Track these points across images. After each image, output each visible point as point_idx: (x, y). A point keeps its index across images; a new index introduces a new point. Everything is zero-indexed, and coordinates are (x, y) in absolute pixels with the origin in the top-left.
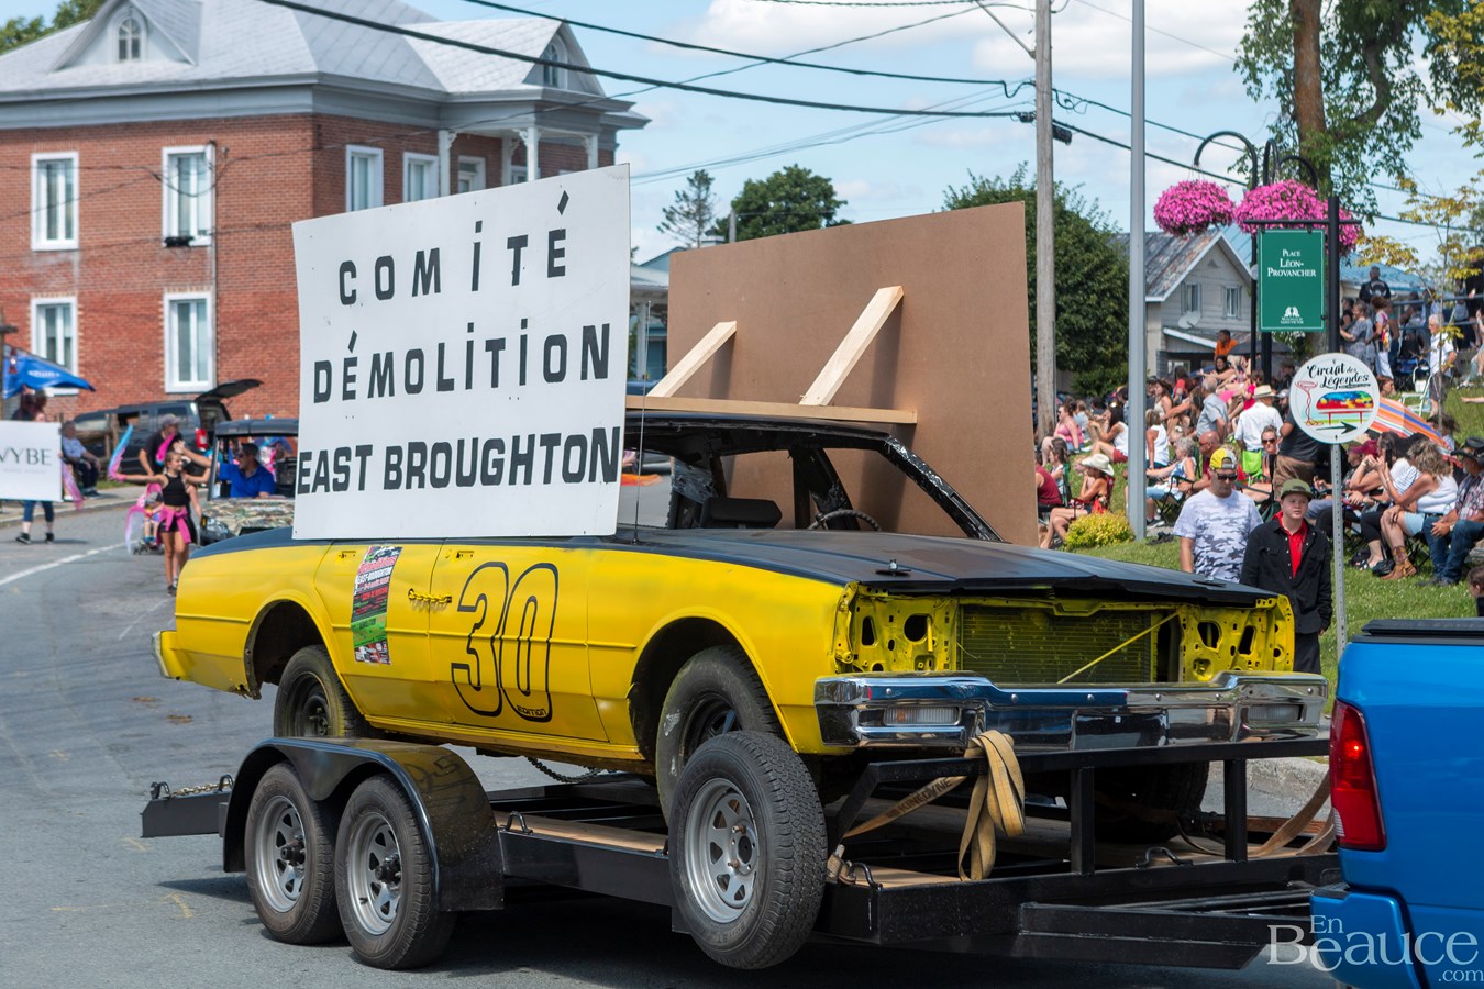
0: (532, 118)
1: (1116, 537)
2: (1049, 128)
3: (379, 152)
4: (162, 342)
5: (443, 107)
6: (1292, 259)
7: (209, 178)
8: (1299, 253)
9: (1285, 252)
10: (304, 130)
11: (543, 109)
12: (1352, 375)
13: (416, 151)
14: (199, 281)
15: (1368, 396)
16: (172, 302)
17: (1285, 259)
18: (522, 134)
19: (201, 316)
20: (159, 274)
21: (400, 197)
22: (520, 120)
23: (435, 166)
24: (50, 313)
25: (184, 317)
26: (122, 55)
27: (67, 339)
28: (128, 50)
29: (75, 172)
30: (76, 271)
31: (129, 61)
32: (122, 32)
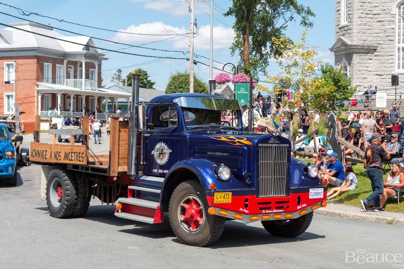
0: (84, 58)
2: (193, 62)
3: (51, 64)
4: (4, 104)
5: (65, 55)
6: (243, 89)
7: (14, 68)
8: (244, 88)
9: (241, 88)
10: (35, 59)
11: (86, 56)
12: (255, 114)
13: (59, 64)
14: (12, 91)
15: (258, 118)
16: (6, 95)
17: (241, 89)
18: (81, 61)
19: (12, 98)
20: (3, 89)
21: (55, 73)
22: (82, 58)
23: (63, 67)
25: (9, 99)
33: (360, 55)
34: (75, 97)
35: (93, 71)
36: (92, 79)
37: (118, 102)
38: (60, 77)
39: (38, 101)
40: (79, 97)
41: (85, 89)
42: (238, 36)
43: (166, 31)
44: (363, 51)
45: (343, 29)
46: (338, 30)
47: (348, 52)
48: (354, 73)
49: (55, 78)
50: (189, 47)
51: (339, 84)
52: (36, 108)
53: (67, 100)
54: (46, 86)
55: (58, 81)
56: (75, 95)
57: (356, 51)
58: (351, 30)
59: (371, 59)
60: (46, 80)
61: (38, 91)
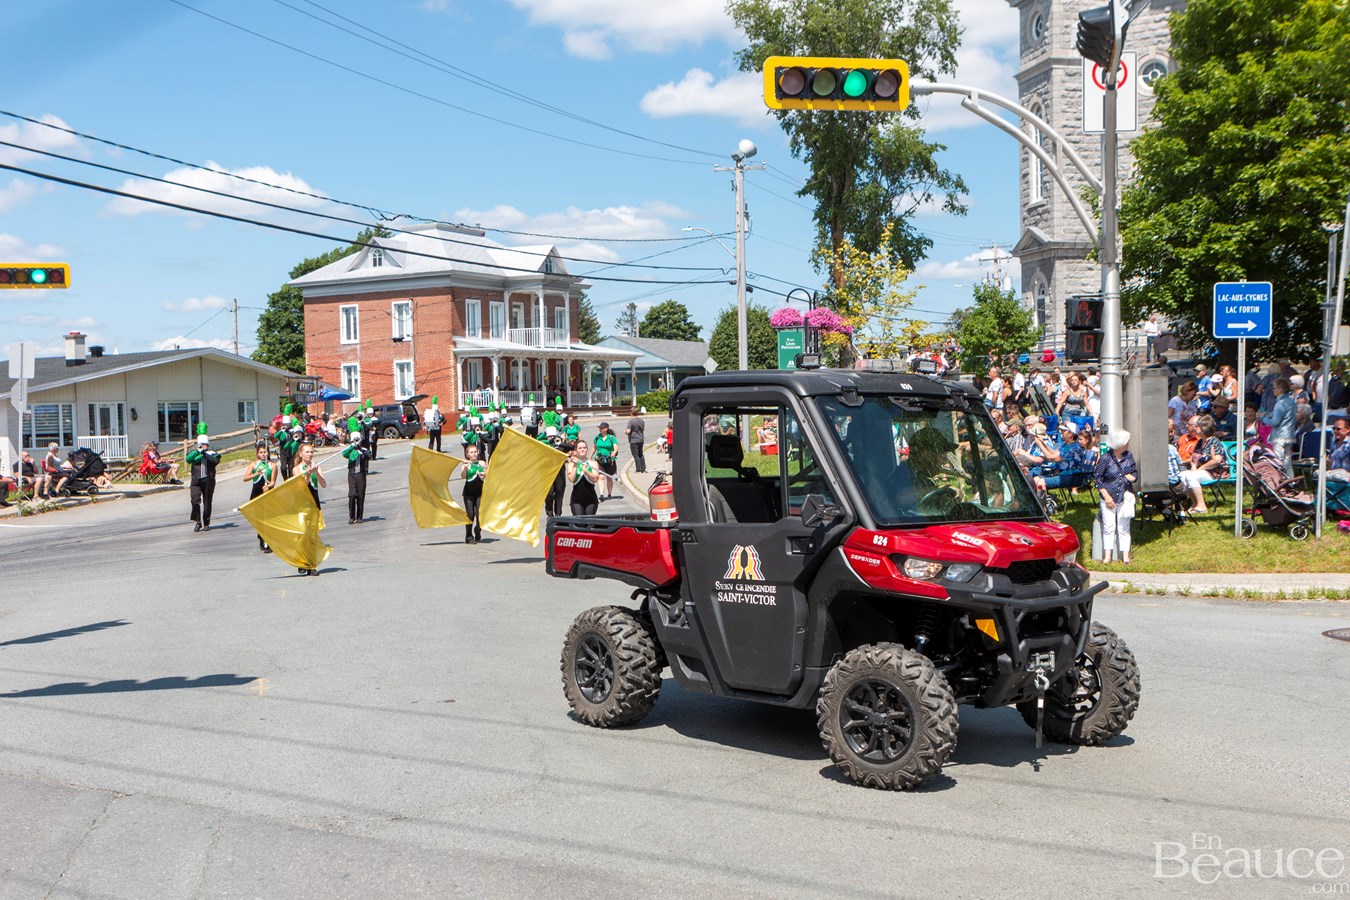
0: (541, 286)
2: (744, 287)
3: (479, 301)
4: (393, 380)
5: (506, 283)
6: (791, 342)
7: (411, 312)
8: (794, 340)
9: (788, 339)
10: (448, 294)
11: (546, 284)
13: (495, 301)
14: (408, 355)
16: (397, 364)
17: (788, 342)
18: (537, 293)
19: (409, 370)
20: (391, 353)
21: (489, 319)
22: (536, 287)
23: (503, 307)
24: (349, 370)
25: (402, 370)
26: (375, 265)
27: (356, 380)
28: (377, 263)
29: (357, 313)
30: (359, 352)
31: (378, 267)
32: (374, 255)
33: (1069, 261)
34: (528, 361)
35: (560, 312)
36: (561, 328)
37: (613, 369)
38: (498, 326)
39: (456, 372)
40: (537, 362)
41: (547, 347)
42: (823, 235)
44: (1075, 254)
45: (1035, 212)
46: (1025, 214)
47: (1046, 256)
48: (1057, 299)
49: (489, 327)
50: (736, 258)
51: (1008, 322)
52: (453, 387)
53: (512, 368)
54: (473, 342)
55: (495, 333)
56: (529, 359)
57: (1060, 253)
58: (1049, 212)
59: (1090, 269)
60: (471, 332)
61: (456, 355)
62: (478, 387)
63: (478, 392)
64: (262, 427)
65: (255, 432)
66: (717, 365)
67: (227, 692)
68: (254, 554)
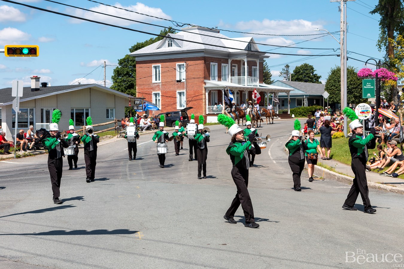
0: (246, 57)
1: (341, 136)
3: (217, 63)
4: (176, 100)
5: (229, 55)
6: (369, 85)
7: (185, 68)
9: (367, 83)
10: (202, 60)
11: (248, 56)
12: (366, 107)
13: (224, 63)
14: (183, 88)
15: (370, 111)
16: (178, 92)
17: (368, 85)
18: (244, 60)
19: (184, 95)
20: (176, 87)
21: (221, 72)
22: (244, 57)
23: (228, 66)
24: (156, 95)
25: (180, 95)
26: (169, 46)
27: (159, 100)
28: (170, 45)
29: (160, 68)
30: (161, 87)
31: (170, 47)
32: (169, 42)
34: (239, 92)
35: (255, 69)
36: (255, 76)
37: (279, 96)
38: (225, 75)
39: (205, 97)
40: (243, 92)
41: (248, 85)
42: (383, 33)
43: (318, 30)
49: (221, 76)
50: (340, 44)
52: (204, 103)
54: (213, 83)
55: (224, 79)
56: (239, 91)
60: (213, 78)
61: (205, 88)
62: (216, 104)
63: (215, 106)
64: (118, 121)
65: (115, 123)
66: (329, 95)
67: (125, 236)
68: (122, 179)
